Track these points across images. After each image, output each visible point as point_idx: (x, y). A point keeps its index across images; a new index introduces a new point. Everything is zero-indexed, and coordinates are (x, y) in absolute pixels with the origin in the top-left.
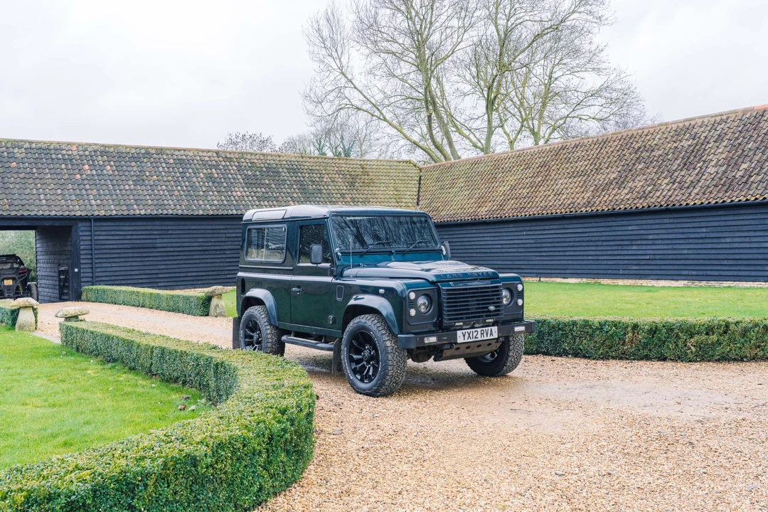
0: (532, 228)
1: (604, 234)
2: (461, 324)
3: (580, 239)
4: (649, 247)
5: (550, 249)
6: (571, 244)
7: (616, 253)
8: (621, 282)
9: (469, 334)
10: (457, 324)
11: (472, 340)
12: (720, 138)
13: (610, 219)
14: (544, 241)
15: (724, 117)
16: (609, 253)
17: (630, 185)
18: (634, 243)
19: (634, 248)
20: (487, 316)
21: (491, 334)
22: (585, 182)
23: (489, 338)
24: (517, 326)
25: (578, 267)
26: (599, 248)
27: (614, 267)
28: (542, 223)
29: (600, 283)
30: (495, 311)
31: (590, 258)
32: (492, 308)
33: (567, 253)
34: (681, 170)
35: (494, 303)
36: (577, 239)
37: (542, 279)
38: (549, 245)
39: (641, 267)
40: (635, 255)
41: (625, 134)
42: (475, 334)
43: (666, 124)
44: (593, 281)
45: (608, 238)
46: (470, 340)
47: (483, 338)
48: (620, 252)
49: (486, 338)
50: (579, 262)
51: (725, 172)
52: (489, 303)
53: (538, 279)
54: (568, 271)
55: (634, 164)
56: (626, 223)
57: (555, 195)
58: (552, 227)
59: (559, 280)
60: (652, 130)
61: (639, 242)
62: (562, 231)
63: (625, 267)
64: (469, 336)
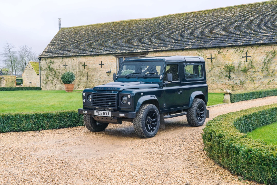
2: (98, 108)
9: (99, 113)
10: (96, 108)
11: (100, 115)
20: (109, 107)
21: (108, 114)
23: (107, 116)
24: (121, 113)
30: (111, 105)
32: (110, 103)
35: (111, 101)
42: (101, 113)
46: (99, 115)
47: (104, 116)
49: (106, 116)
52: (109, 101)
64: (99, 114)
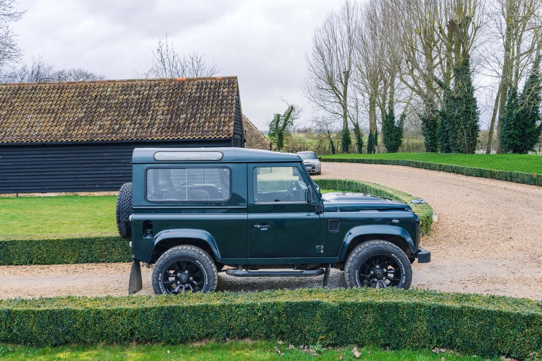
0: (9, 153)
1: (82, 158)
3: (60, 162)
4: (121, 168)
5: (29, 170)
6: (51, 166)
7: (93, 172)
8: (96, 194)
12: (159, 96)
13: (87, 148)
14: (23, 163)
15: (157, 82)
16: (87, 172)
17: (99, 123)
18: (108, 165)
19: (109, 168)
22: (55, 118)
25: (57, 184)
26: (77, 169)
27: (92, 183)
28: (20, 149)
29: (76, 195)
31: (69, 176)
33: (47, 173)
34: (138, 115)
36: (56, 162)
37: (19, 195)
38: (28, 167)
39: (114, 183)
40: (110, 174)
41: (80, 84)
43: (114, 81)
44: (71, 194)
45: (86, 162)
48: (96, 172)
50: (59, 180)
51: (171, 119)
53: (15, 195)
54: (47, 187)
55: (96, 108)
56: (102, 151)
57: (28, 127)
58: (30, 152)
59: (37, 195)
60: (102, 85)
61: (113, 165)
62: (41, 156)
63: (100, 183)
